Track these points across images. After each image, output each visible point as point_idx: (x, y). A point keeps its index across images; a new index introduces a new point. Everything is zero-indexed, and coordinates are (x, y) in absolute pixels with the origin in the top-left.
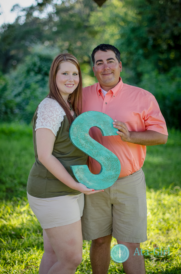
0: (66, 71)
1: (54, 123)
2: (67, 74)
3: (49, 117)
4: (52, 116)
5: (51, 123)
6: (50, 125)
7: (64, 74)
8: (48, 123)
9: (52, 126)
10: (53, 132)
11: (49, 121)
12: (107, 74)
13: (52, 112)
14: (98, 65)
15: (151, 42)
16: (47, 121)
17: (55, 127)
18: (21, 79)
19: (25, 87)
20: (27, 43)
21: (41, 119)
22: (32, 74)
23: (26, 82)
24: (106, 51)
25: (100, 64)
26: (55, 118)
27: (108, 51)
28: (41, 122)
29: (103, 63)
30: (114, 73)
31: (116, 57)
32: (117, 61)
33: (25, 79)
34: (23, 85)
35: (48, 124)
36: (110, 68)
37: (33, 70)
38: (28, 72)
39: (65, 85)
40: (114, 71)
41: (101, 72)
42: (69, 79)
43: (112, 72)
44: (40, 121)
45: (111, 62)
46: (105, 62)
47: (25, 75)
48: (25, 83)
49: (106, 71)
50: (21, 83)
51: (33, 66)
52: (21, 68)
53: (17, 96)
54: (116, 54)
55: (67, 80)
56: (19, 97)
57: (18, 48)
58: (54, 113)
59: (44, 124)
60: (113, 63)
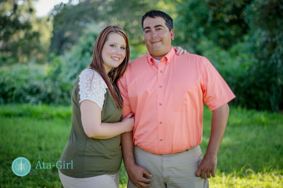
0: (114, 43)
1: (99, 96)
2: (114, 46)
3: (94, 89)
4: (96, 88)
5: (96, 96)
6: (95, 98)
7: (112, 46)
8: (94, 95)
9: (97, 99)
10: (99, 105)
11: (94, 93)
12: (155, 42)
13: (96, 83)
14: (146, 32)
15: (211, 19)
16: (92, 93)
17: (100, 99)
18: (75, 61)
19: (80, 68)
20: (81, 24)
21: (86, 91)
22: (88, 54)
23: (81, 63)
24: (154, 18)
25: (148, 31)
26: (99, 90)
27: (156, 17)
28: (86, 94)
29: (151, 30)
30: (163, 41)
31: (166, 24)
32: (167, 29)
33: (80, 60)
34: (78, 67)
35: (94, 97)
36: (158, 36)
37: (88, 50)
38: (83, 52)
39: (111, 57)
40: (162, 39)
41: (150, 40)
42: (117, 52)
43: (161, 40)
44: (84, 92)
45: (159, 29)
46: (153, 29)
47: (79, 56)
48: (80, 65)
49: (153, 39)
50: (76, 65)
51: (88, 46)
52: (75, 50)
53: (73, 79)
54: (166, 21)
55: (114, 53)
56: (74, 79)
57: (72, 30)
58: (98, 85)
59: (89, 95)
60: (161, 30)
